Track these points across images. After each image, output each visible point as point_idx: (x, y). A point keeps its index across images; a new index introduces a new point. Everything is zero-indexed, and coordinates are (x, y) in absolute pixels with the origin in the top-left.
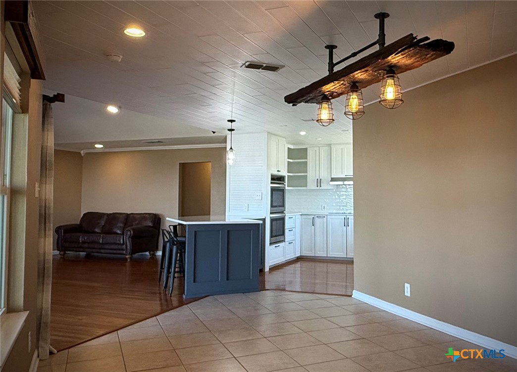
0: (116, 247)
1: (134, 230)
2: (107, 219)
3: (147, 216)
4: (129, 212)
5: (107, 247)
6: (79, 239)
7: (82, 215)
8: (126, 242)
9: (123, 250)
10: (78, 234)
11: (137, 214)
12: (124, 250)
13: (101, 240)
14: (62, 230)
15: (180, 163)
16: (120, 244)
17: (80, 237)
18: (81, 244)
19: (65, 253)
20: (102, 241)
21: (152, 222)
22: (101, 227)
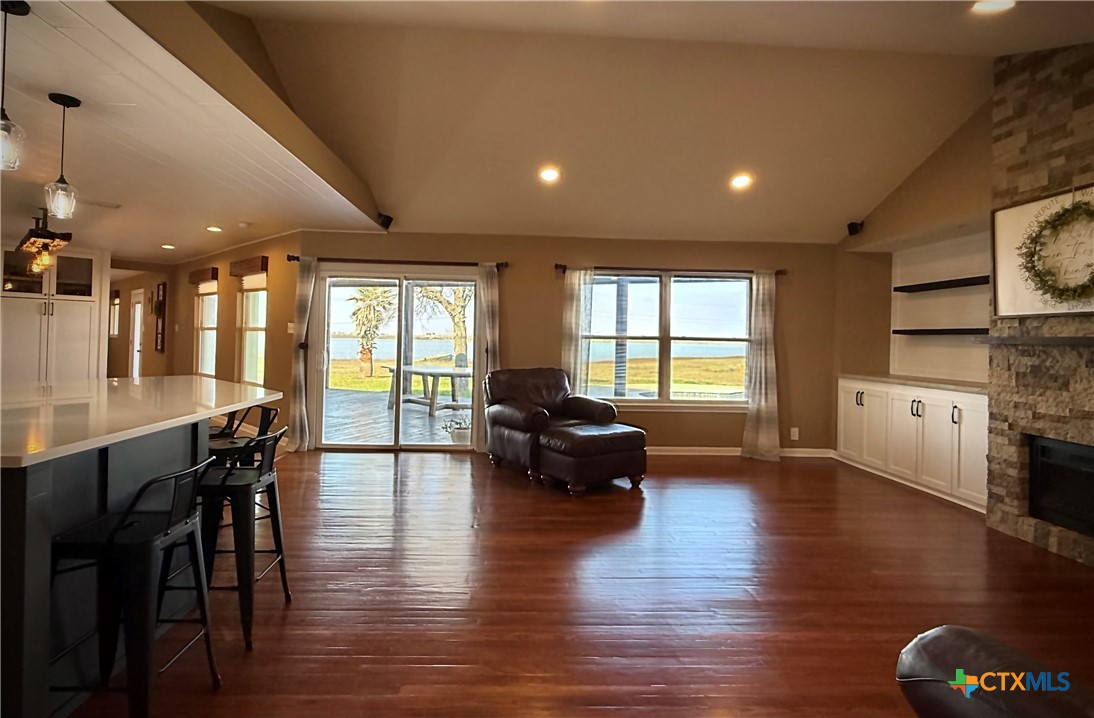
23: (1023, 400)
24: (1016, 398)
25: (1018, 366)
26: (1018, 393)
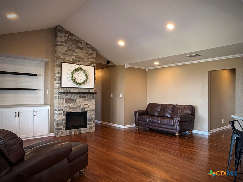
0: (169, 127)
1: (181, 117)
2: (161, 108)
3: (186, 107)
4: (174, 104)
5: (163, 126)
6: (146, 120)
7: (147, 105)
8: (176, 125)
9: (173, 129)
10: (146, 116)
11: (180, 105)
12: (175, 130)
13: (160, 121)
14: (137, 114)
15: (209, 71)
16: (172, 126)
17: (147, 118)
18: (147, 123)
19: (139, 127)
20: (160, 123)
21: (190, 111)
22: (158, 112)
23: (66, 105)
24: (65, 105)
25: (65, 98)
26: (65, 104)
